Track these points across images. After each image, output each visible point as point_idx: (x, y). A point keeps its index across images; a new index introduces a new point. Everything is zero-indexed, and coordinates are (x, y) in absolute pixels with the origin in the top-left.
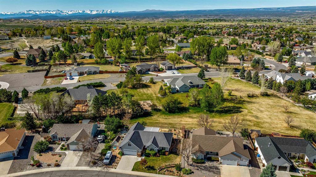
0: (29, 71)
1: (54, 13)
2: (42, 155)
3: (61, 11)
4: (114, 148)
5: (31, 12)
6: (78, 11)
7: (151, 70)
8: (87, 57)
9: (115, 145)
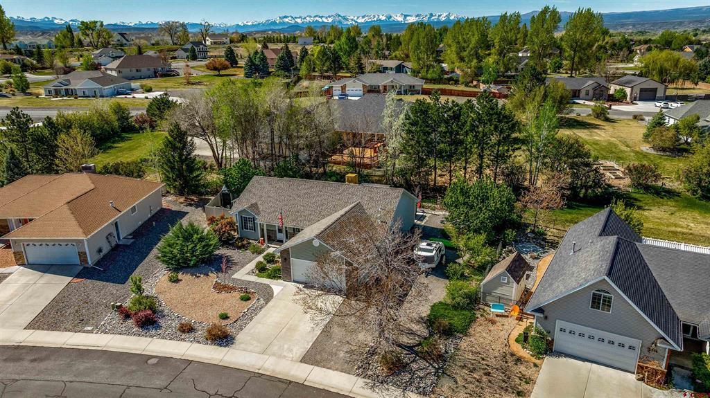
1: (330, 20)
3: (344, 18)
5: (286, 20)
8: (391, 69)
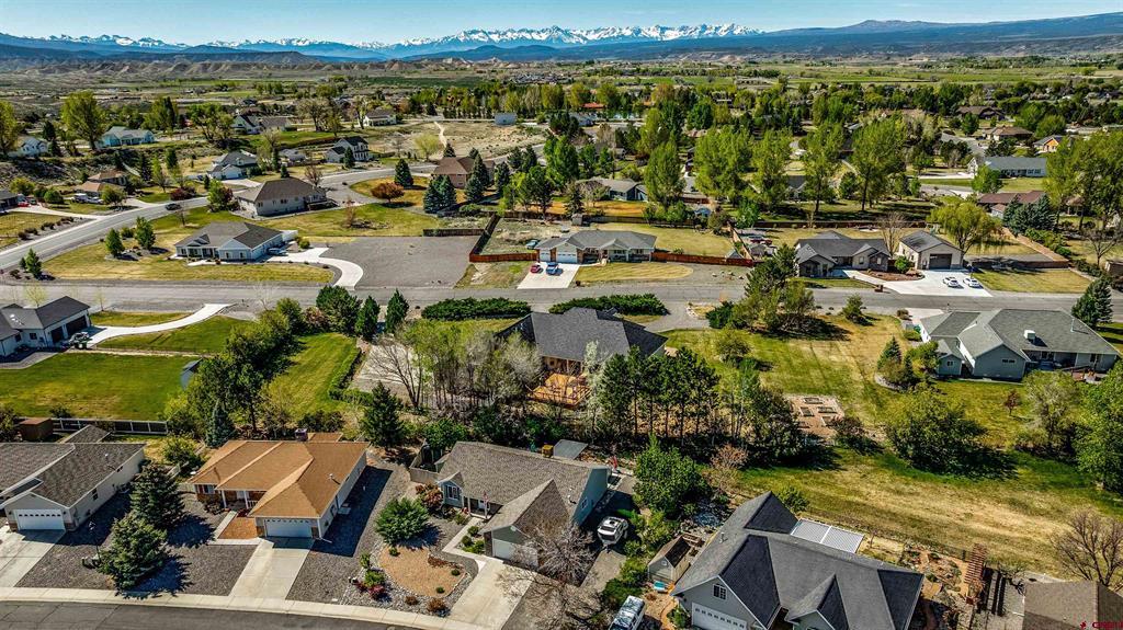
0: (428, 233)
1: (544, 36)
2: (397, 554)
3: (566, 33)
4: (657, 585)
6: (618, 31)
7: (854, 265)
8: (622, 194)
9: (662, 572)
